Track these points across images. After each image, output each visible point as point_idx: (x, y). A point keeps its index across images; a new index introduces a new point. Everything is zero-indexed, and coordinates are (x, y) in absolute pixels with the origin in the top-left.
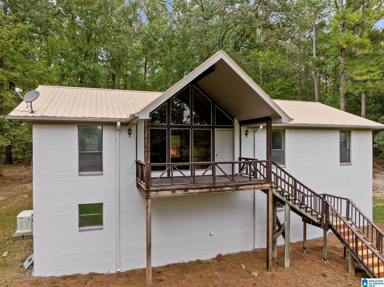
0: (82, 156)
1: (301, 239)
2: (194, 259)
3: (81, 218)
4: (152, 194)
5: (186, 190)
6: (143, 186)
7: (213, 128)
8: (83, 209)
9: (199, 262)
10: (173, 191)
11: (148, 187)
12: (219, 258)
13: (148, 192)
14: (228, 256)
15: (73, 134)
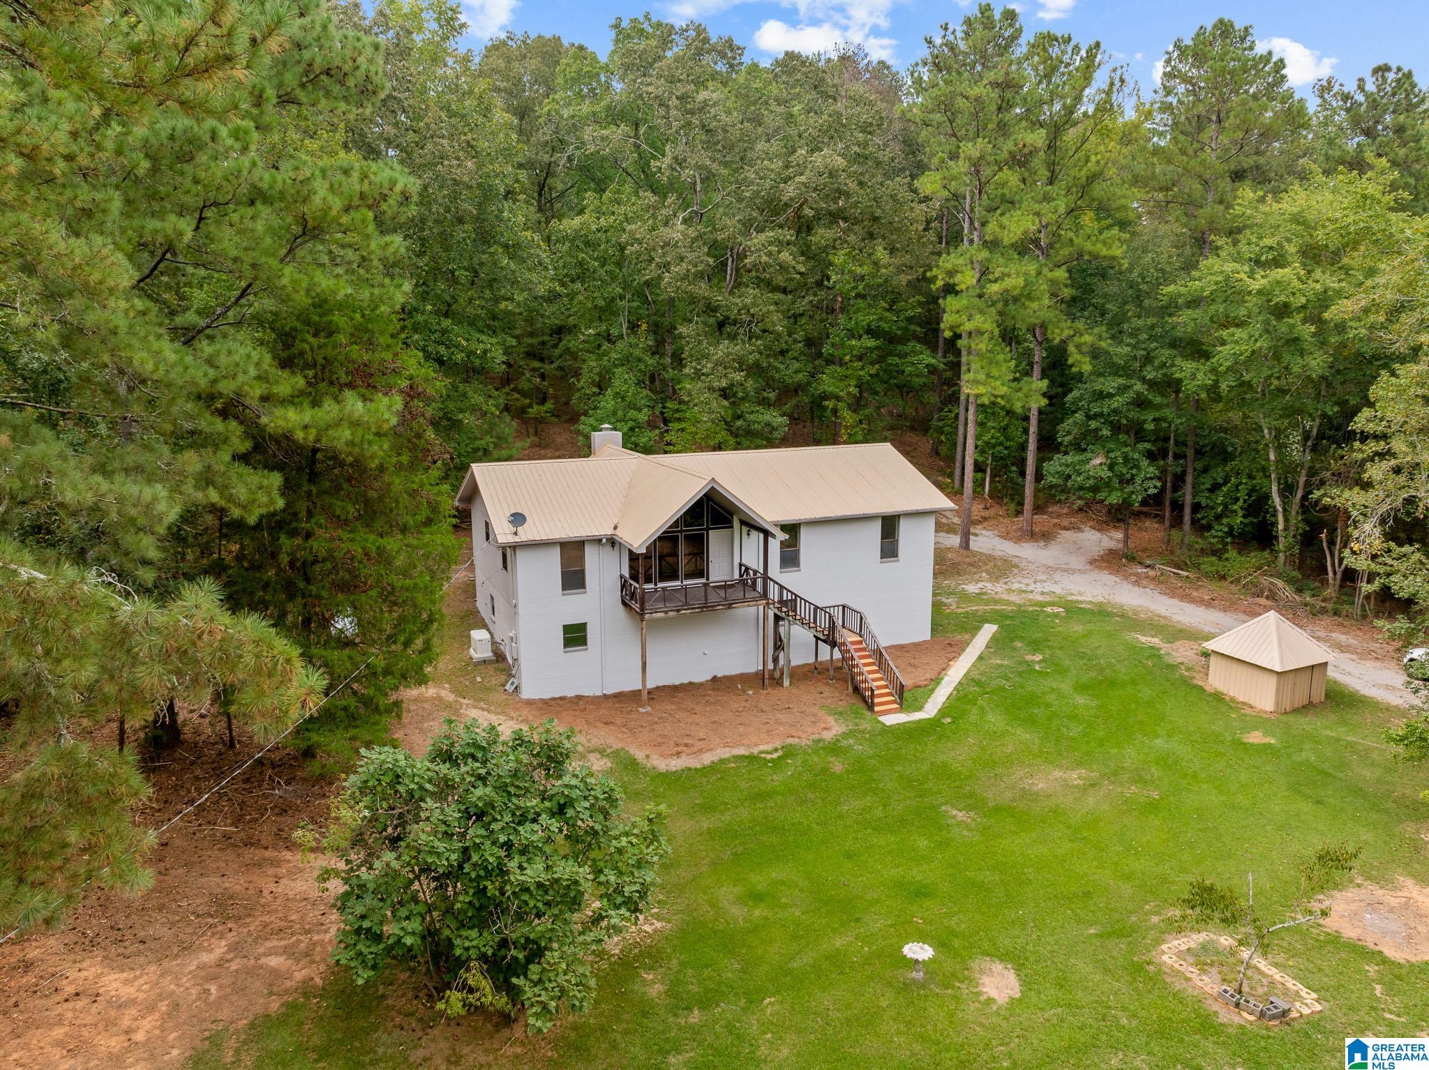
0: (564, 575)
1: (812, 660)
2: (686, 681)
3: (565, 639)
4: (647, 616)
5: (678, 611)
6: (637, 607)
7: (707, 529)
8: (567, 629)
9: (691, 683)
10: (666, 612)
11: (642, 609)
12: (715, 679)
13: (642, 615)
14: (725, 677)
15: (556, 553)
